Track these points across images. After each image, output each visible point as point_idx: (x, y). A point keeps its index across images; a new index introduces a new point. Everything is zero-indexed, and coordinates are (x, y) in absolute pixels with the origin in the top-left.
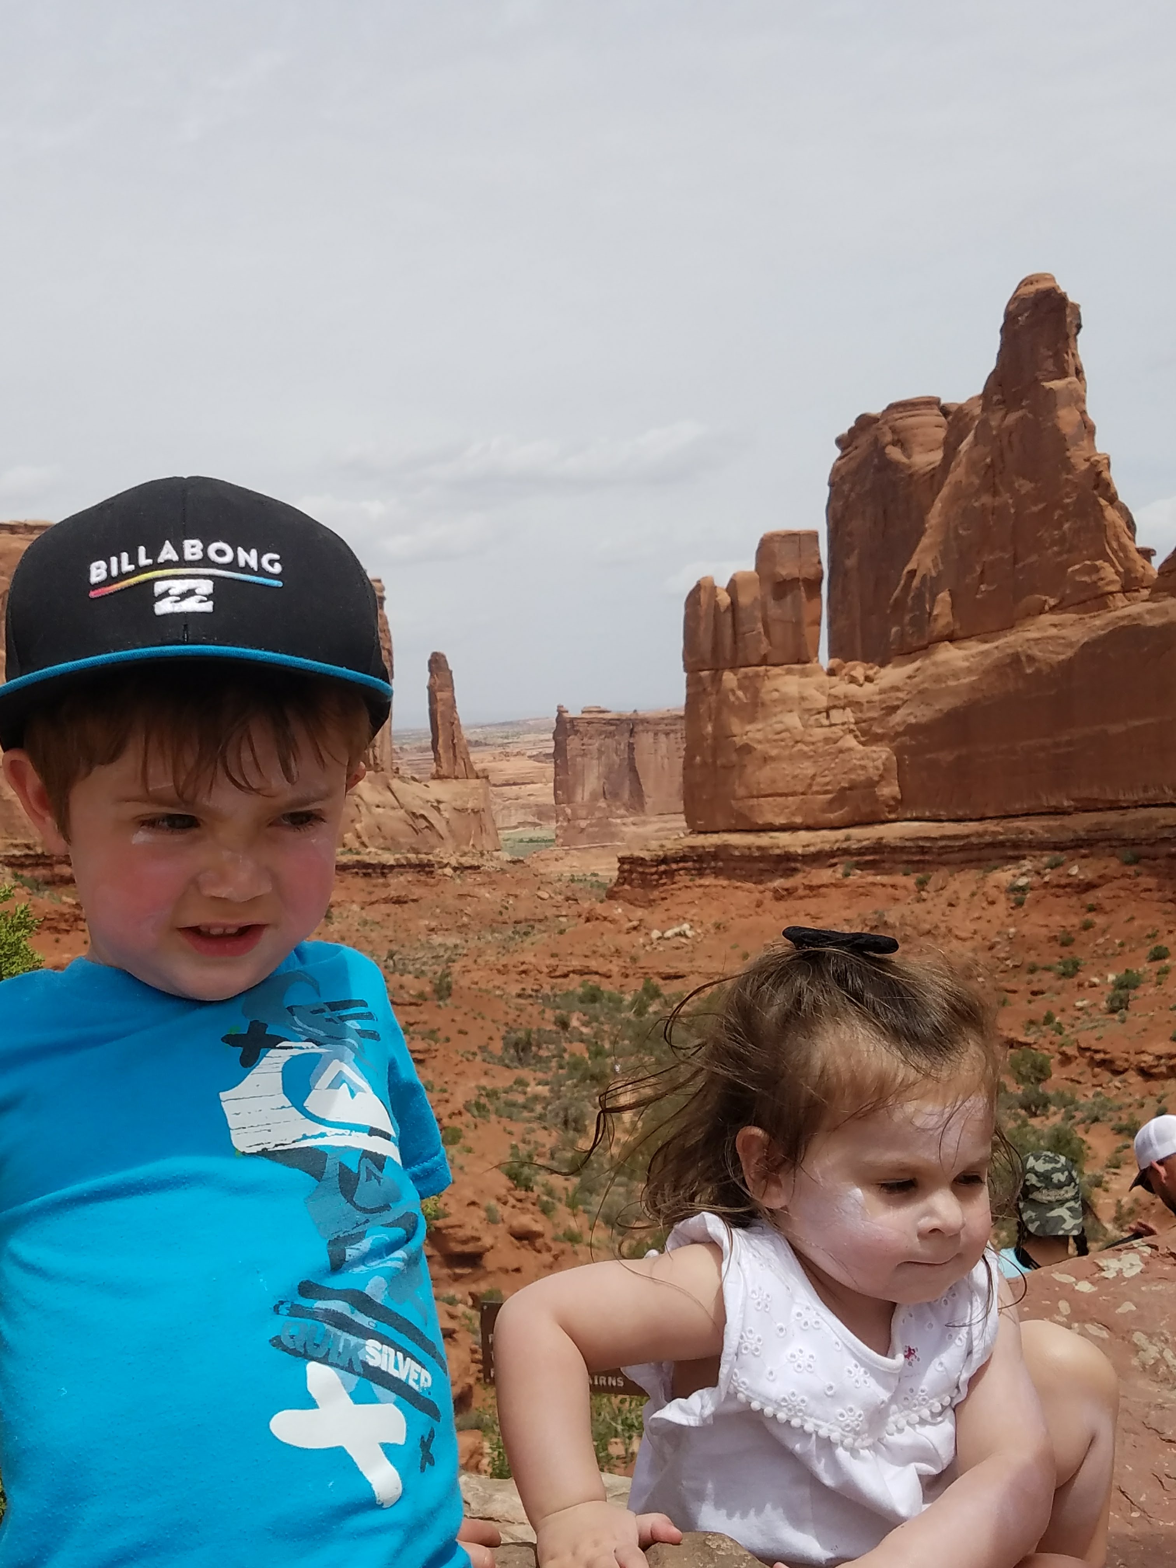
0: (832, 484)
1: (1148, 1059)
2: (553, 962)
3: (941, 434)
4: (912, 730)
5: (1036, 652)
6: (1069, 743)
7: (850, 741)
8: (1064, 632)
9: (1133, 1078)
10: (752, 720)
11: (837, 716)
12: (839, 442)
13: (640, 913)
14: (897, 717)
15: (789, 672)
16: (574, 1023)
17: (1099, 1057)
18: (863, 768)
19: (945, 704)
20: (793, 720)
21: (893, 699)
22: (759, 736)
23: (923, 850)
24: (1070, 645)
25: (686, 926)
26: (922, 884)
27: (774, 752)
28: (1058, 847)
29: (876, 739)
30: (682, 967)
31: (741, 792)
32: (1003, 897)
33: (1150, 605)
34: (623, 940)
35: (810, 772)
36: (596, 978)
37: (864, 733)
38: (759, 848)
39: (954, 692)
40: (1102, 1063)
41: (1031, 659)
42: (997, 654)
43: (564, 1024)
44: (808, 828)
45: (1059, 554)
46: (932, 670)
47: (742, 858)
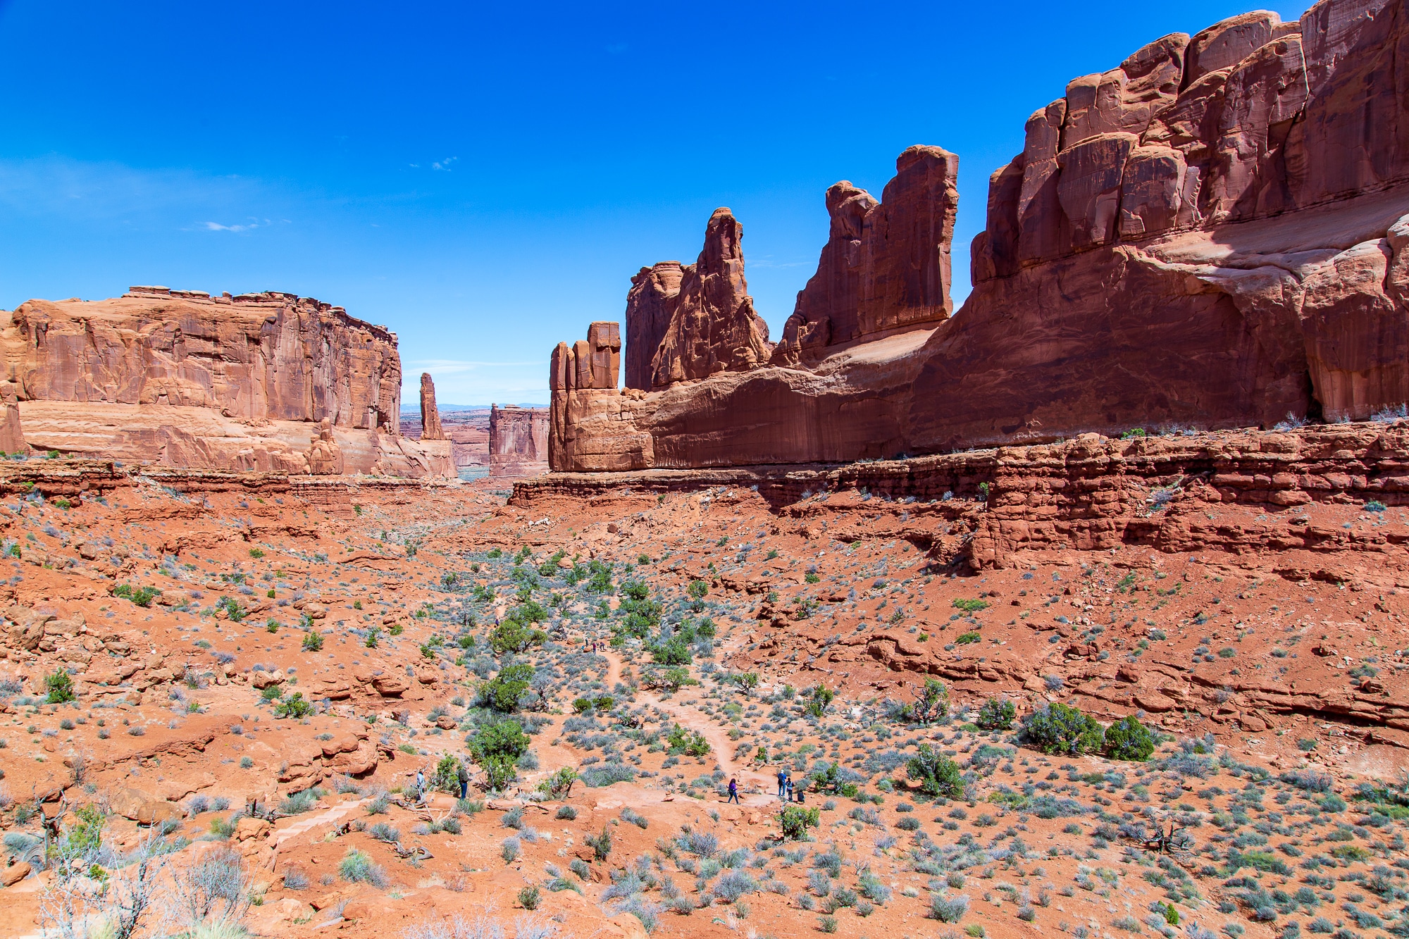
0: (628, 301)
1: (751, 584)
2: (477, 536)
3: (680, 279)
4: (660, 424)
5: (717, 389)
6: (731, 433)
7: (631, 428)
8: (730, 380)
9: (744, 593)
10: (584, 416)
11: (625, 415)
12: (632, 279)
13: (523, 512)
14: (654, 417)
15: (603, 393)
16: (483, 568)
17: (730, 584)
18: (637, 442)
19: (677, 412)
20: (604, 417)
21: (652, 408)
22: (587, 424)
23: (663, 483)
24: (733, 386)
25: (546, 519)
26: (660, 500)
27: (593, 433)
28: (723, 483)
29: (642, 427)
30: (543, 540)
31: (576, 451)
32: (698, 506)
33: (768, 369)
34: (513, 526)
35: (612, 443)
36: (499, 545)
37: (638, 424)
38: (585, 480)
39: (681, 407)
40: (733, 587)
41: (716, 392)
42: (700, 389)
43: (476, 570)
44: (610, 471)
45: (729, 342)
46: (671, 395)
47: (576, 486)
